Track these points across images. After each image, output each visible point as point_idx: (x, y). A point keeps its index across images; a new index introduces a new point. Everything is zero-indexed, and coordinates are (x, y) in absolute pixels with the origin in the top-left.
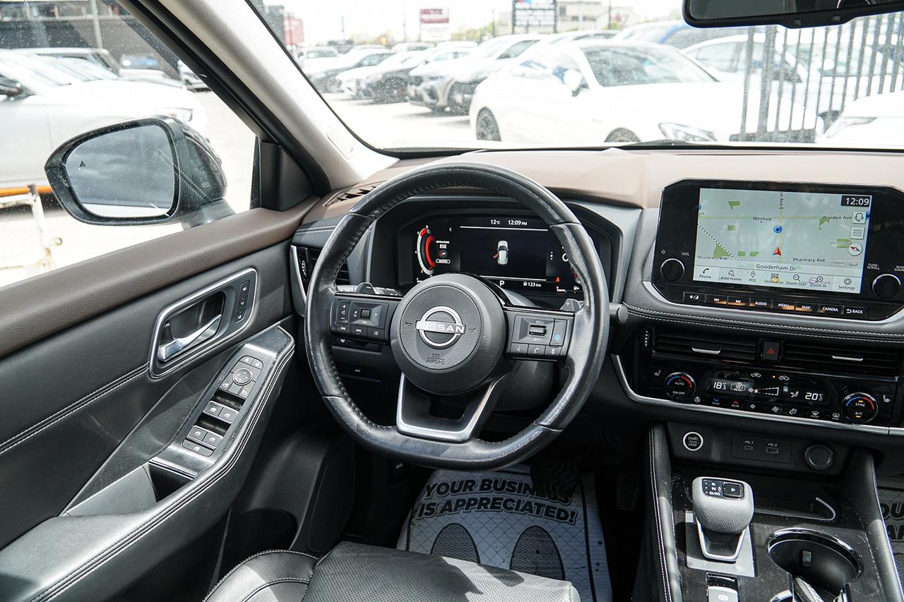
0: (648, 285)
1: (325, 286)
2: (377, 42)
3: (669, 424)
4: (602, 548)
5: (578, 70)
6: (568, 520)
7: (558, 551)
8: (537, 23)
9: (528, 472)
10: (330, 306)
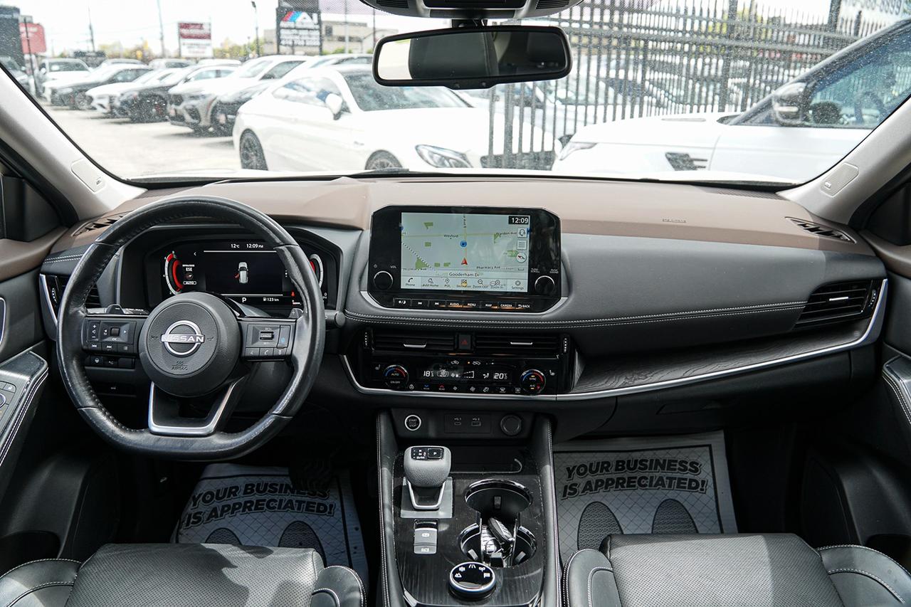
0: (365, 294)
1: (75, 309)
2: (131, 56)
3: (392, 410)
4: (359, 533)
5: (339, 94)
6: (327, 513)
7: (319, 541)
8: (303, 43)
9: (287, 473)
10: (80, 327)
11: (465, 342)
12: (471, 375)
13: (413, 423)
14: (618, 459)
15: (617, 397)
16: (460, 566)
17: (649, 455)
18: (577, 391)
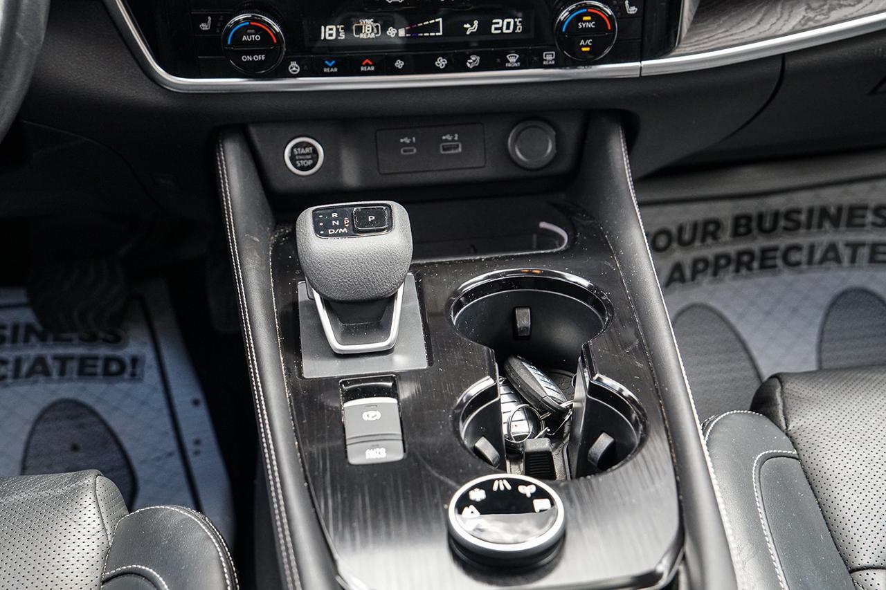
4: (203, 411)
6: (126, 376)
7: (115, 436)
9: (25, 300)
12: (435, 27)
13: (305, 157)
14: (738, 212)
15: (783, 57)
16: (473, 488)
17: (804, 200)
18: (688, 50)
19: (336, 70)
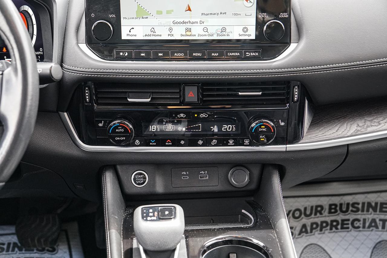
11: (191, 95)
12: (198, 128)
13: (140, 179)
14: (331, 202)
15: (348, 145)
17: (360, 199)
18: (307, 141)
19: (155, 144)
